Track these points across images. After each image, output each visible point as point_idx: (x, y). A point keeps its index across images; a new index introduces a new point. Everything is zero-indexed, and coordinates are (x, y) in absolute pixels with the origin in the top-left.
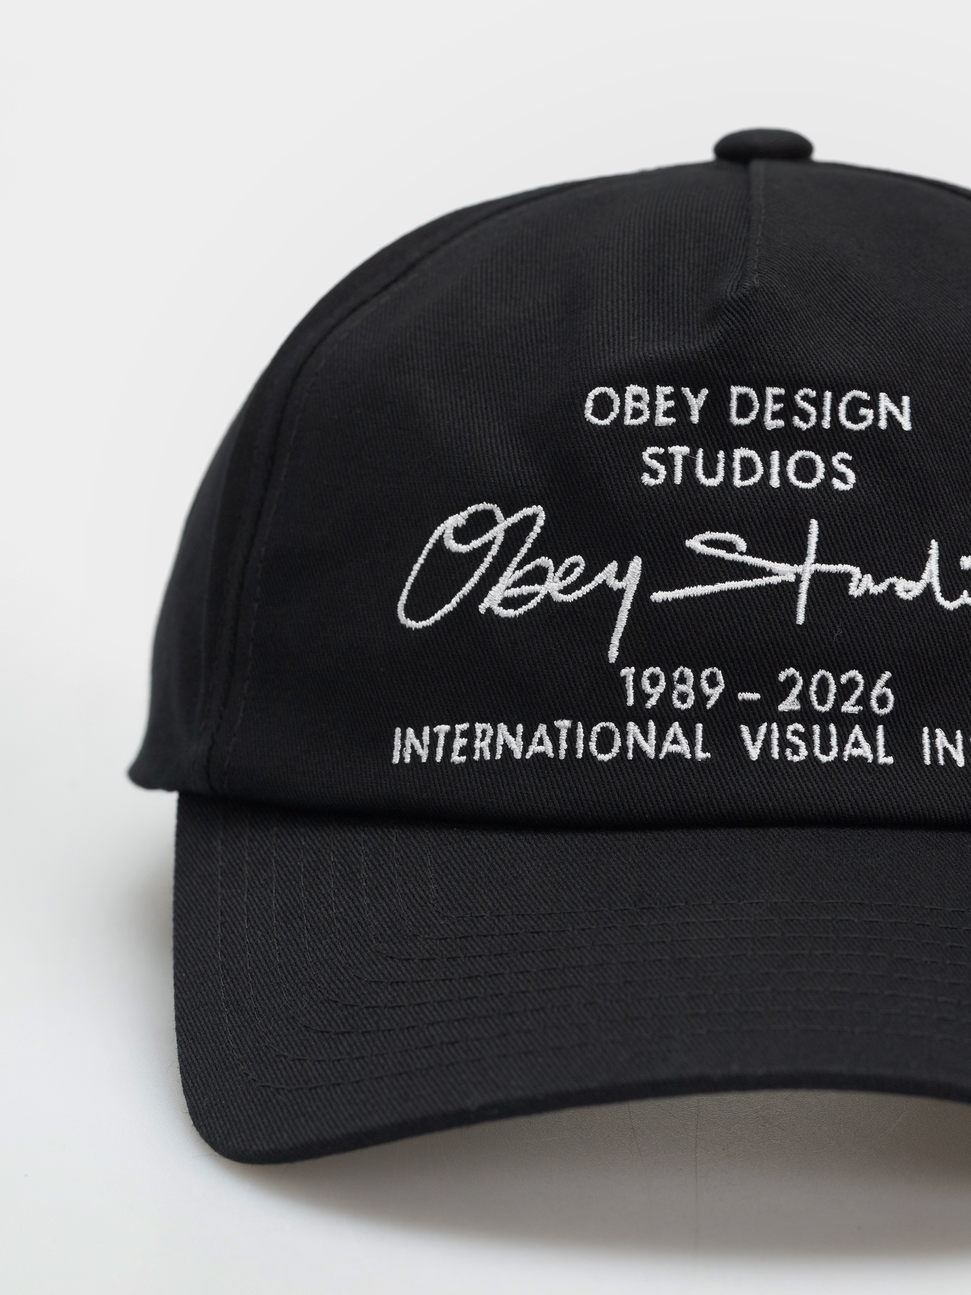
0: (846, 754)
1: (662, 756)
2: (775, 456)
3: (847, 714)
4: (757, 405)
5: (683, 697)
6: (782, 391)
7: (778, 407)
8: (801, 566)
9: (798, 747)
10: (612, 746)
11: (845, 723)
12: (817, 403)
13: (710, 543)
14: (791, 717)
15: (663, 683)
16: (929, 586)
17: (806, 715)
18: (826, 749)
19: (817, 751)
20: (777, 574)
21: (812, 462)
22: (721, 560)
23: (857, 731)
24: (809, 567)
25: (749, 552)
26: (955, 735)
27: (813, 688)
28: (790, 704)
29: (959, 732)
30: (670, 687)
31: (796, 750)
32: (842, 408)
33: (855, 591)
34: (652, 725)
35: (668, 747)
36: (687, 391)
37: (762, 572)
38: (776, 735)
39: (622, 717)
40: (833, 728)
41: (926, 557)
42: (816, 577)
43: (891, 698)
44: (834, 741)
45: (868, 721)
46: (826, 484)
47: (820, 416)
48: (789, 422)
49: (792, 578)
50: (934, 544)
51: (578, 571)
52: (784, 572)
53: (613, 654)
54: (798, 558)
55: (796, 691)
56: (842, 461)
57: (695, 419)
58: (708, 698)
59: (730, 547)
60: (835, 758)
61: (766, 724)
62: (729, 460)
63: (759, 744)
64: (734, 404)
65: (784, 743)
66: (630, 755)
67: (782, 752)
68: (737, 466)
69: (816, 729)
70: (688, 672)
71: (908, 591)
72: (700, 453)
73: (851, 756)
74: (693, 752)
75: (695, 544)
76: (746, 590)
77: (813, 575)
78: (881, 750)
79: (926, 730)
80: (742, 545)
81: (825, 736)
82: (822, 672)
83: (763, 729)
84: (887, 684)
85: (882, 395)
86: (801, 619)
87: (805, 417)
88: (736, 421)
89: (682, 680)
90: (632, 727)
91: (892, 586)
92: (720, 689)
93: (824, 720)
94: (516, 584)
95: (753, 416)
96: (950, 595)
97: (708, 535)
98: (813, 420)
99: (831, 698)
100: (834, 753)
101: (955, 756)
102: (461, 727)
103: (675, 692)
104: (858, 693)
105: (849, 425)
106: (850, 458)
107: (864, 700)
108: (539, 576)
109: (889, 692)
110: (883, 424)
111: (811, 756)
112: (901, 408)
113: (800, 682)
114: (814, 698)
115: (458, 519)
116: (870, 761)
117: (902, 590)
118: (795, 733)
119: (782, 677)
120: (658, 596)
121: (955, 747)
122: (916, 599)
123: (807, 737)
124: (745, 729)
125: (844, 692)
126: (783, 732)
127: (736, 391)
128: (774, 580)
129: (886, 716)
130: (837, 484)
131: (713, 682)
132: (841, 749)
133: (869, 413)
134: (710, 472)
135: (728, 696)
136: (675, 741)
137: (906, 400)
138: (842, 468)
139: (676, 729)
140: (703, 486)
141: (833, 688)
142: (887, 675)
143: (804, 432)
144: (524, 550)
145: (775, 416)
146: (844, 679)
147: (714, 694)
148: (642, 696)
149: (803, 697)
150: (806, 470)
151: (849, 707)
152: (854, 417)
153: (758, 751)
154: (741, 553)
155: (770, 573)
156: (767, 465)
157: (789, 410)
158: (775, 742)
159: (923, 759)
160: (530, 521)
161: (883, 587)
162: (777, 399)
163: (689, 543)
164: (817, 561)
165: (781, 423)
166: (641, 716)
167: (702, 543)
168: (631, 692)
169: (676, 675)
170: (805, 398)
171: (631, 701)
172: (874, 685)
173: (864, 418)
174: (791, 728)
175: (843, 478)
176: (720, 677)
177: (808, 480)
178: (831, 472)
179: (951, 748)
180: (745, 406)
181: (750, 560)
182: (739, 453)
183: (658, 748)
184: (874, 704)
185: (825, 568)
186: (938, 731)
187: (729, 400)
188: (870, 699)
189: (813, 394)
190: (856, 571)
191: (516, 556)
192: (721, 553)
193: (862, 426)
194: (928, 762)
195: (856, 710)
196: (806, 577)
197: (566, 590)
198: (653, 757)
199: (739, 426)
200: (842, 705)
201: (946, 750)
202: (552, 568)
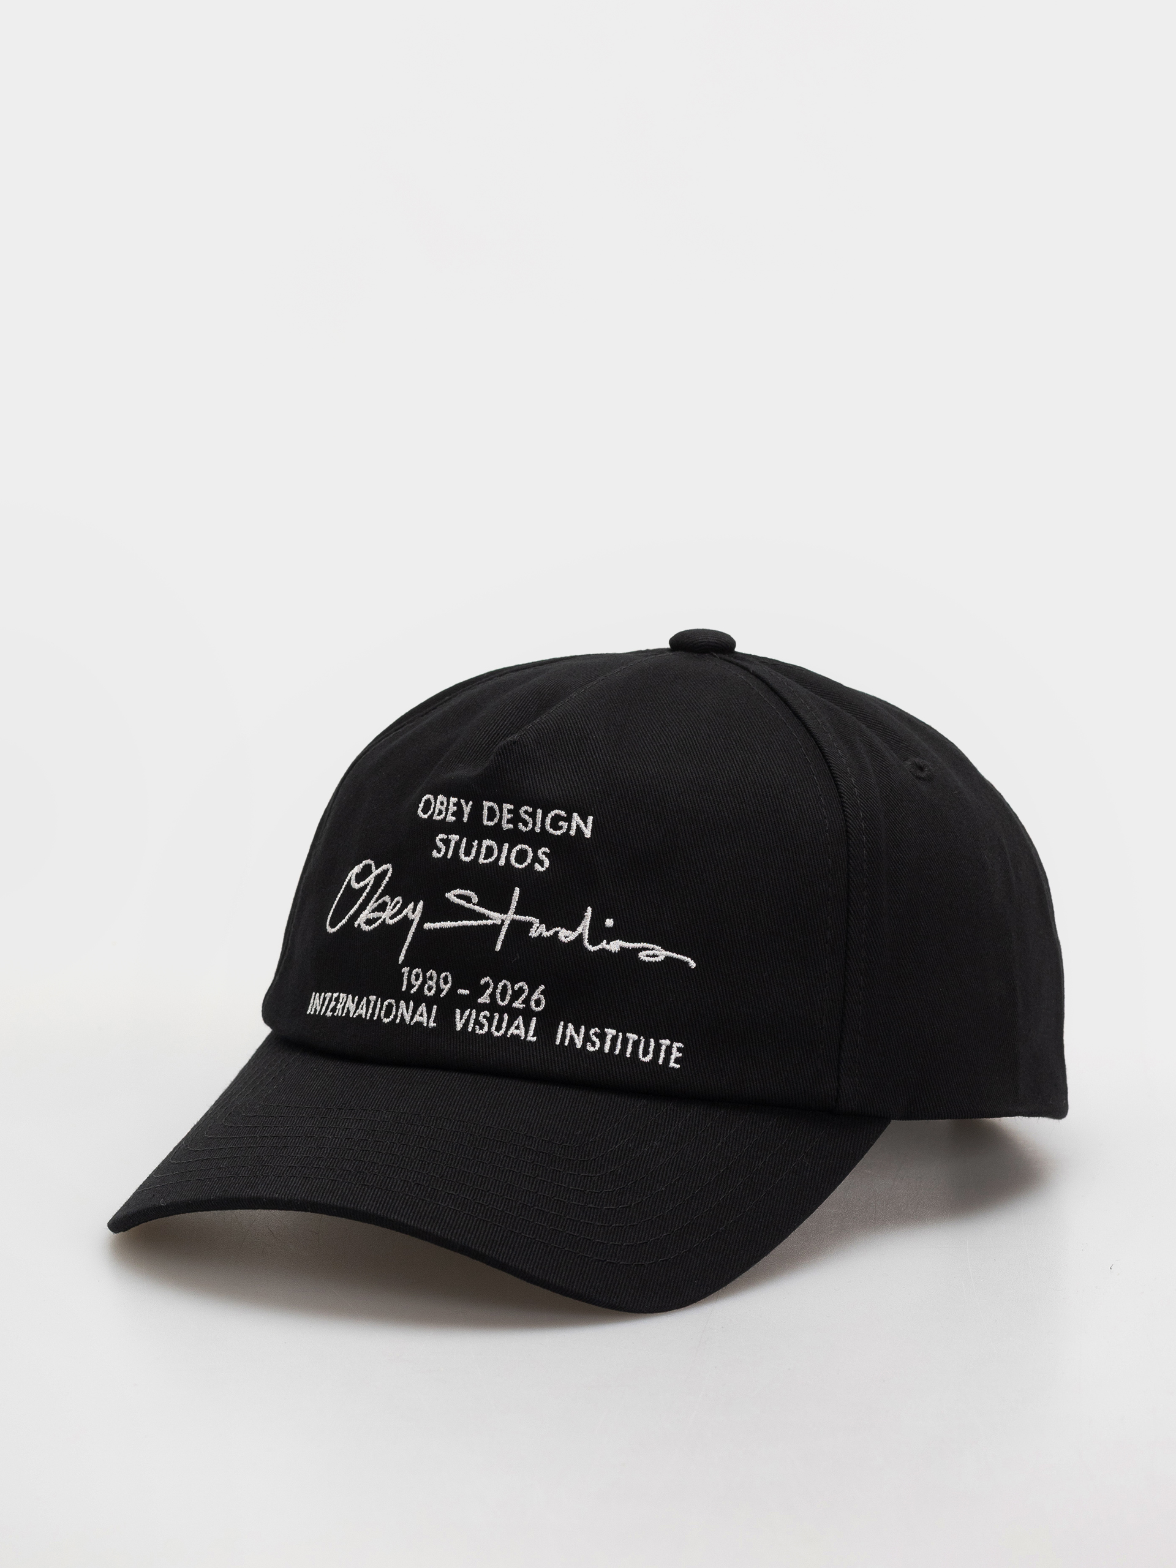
0: (509, 1033)
1: (412, 1023)
2: (506, 846)
3: (515, 1008)
4: (498, 813)
5: (430, 989)
6: (512, 807)
7: (510, 816)
8: (505, 915)
9: (484, 1025)
10: (391, 1015)
11: (514, 1014)
12: (533, 815)
13: (459, 896)
14: (484, 1007)
15: (421, 979)
16: (581, 935)
17: (493, 1007)
18: (498, 1028)
19: (493, 1028)
20: (492, 919)
21: (526, 851)
22: (463, 907)
23: (520, 1020)
24: (511, 915)
25: (478, 904)
26: (580, 1028)
27: (499, 991)
28: (484, 999)
29: (583, 1027)
30: (424, 982)
31: (482, 1027)
32: (548, 821)
33: (533, 933)
34: (411, 1003)
35: (417, 1018)
36: (462, 801)
37: (483, 917)
38: (474, 1016)
39: (400, 996)
40: (506, 1017)
41: (582, 917)
42: (513, 922)
43: (544, 1002)
44: (504, 1025)
45: (527, 1014)
46: (531, 866)
47: (534, 824)
48: (516, 826)
49: (499, 922)
50: (589, 909)
51: (399, 906)
52: (496, 917)
53: (402, 958)
54: (504, 910)
55: (489, 991)
56: (544, 853)
57: (465, 819)
58: (443, 990)
59: (468, 899)
60: (503, 1035)
61: (469, 1010)
62: (480, 846)
63: (463, 1021)
64: (485, 812)
65: (477, 1022)
66: (398, 1021)
67: (474, 1028)
68: (483, 850)
69: (497, 1016)
70: (434, 974)
71: (566, 937)
72: (465, 840)
73: (512, 1034)
74: (428, 1023)
75: (451, 896)
76: (472, 927)
77: (511, 922)
78: (531, 1033)
79: (562, 1023)
80: (475, 899)
81: (501, 1020)
82: (504, 981)
83: (467, 1013)
84: (542, 993)
85: (575, 815)
86: (498, 947)
87: (526, 824)
88: (485, 822)
89: (431, 978)
90: (402, 1003)
91: (557, 933)
92: (449, 986)
93: (502, 1010)
94: (373, 911)
95: (496, 820)
96: (593, 941)
97: (458, 891)
98: (530, 826)
99: (508, 998)
100: (502, 1032)
101: (577, 1041)
102: (336, 995)
103: (427, 985)
104: (524, 996)
105: (551, 831)
106: (549, 851)
107: (527, 1001)
108: (382, 908)
109: (542, 997)
110: (573, 833)
111: (489, 1032)
112: (586, 824)
113: (492, 985)
114: (498, 996)
115: (357, 869)
116: (522, 1038)
117: (563, 936)
118: (485, 1017)
119: (482, 982)
120: (428, 926)
121: (578, 1035)
122: (570, 942)
123: (490, 1020)
124: (458, 1011)
125: (516, 995)
126: (478, 1015)
127: (487, 804)
128: (489, 922)
129: (539, 1012)
130: (537, 867)
131: (446, 983)
132: (508, 1028)
133: (565, 825)
134: (467, 853)
135: (453, 990)
136: (421, 1015)
137: (591, 818)
138: (543, 857)
139: (423, 1008)
140: (461, 860)
141: (510, 992)
142: (542, 987)
143: (524, 833)
144: (380, 891)
145: (509, 821)
146: (516, 987)
147: (446, 988)
148: (410, 986)
149: (492, 996)
150: (521, 856)
151: (518, 1004)
152: (555, 826)
153: (462, 1026)
154: (474, 904)
155: (488, 918)
156: (500, 851)
157: (516, 819)
158: (472, 1021)
159: (555, 1041)
160: (385, 872)
161: (551, 932)
162: (509, 811)
163: (447, 895)
164: (515, 913)
165: (511, 826)
166: (407, 996)
167: (455, 896)
168: (405, 983)
169: (428, 974)
170: (526, 812)
171: (404, 988)
172: (534, 992)
173: (561, 828)
174: (482, 1014)
175: (542, 863)
176: (450, 979)
177: (521, 863)
178: (536, 859)
179: (576, 1036)
180: (492, 814)
181: (477, 908)
182: (487, 843)
183: (412, 1018)
184: (533, 1004)
185: (518, 917)
186: (570, 1025)
187: (482, 809)
188: (530, 1000)
189: (530, 810)
190: (536, 921)
191: (376, 894)
192: (463, 902)
193: (558, 833)
194: (558, 1042)
195: (522, 1006)
196: (507, 923)
197: (392, 918)
198: (408, 1023)
199: (487, 826)
200: (514, 1002)
201: (572, 1037)
202: (389, 903)
